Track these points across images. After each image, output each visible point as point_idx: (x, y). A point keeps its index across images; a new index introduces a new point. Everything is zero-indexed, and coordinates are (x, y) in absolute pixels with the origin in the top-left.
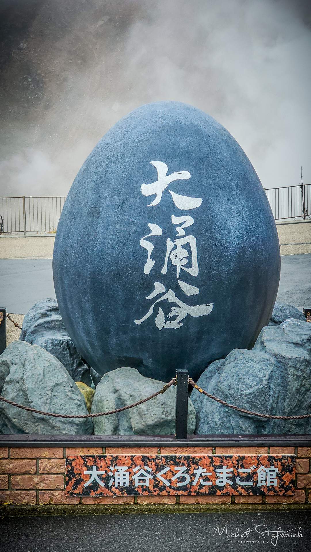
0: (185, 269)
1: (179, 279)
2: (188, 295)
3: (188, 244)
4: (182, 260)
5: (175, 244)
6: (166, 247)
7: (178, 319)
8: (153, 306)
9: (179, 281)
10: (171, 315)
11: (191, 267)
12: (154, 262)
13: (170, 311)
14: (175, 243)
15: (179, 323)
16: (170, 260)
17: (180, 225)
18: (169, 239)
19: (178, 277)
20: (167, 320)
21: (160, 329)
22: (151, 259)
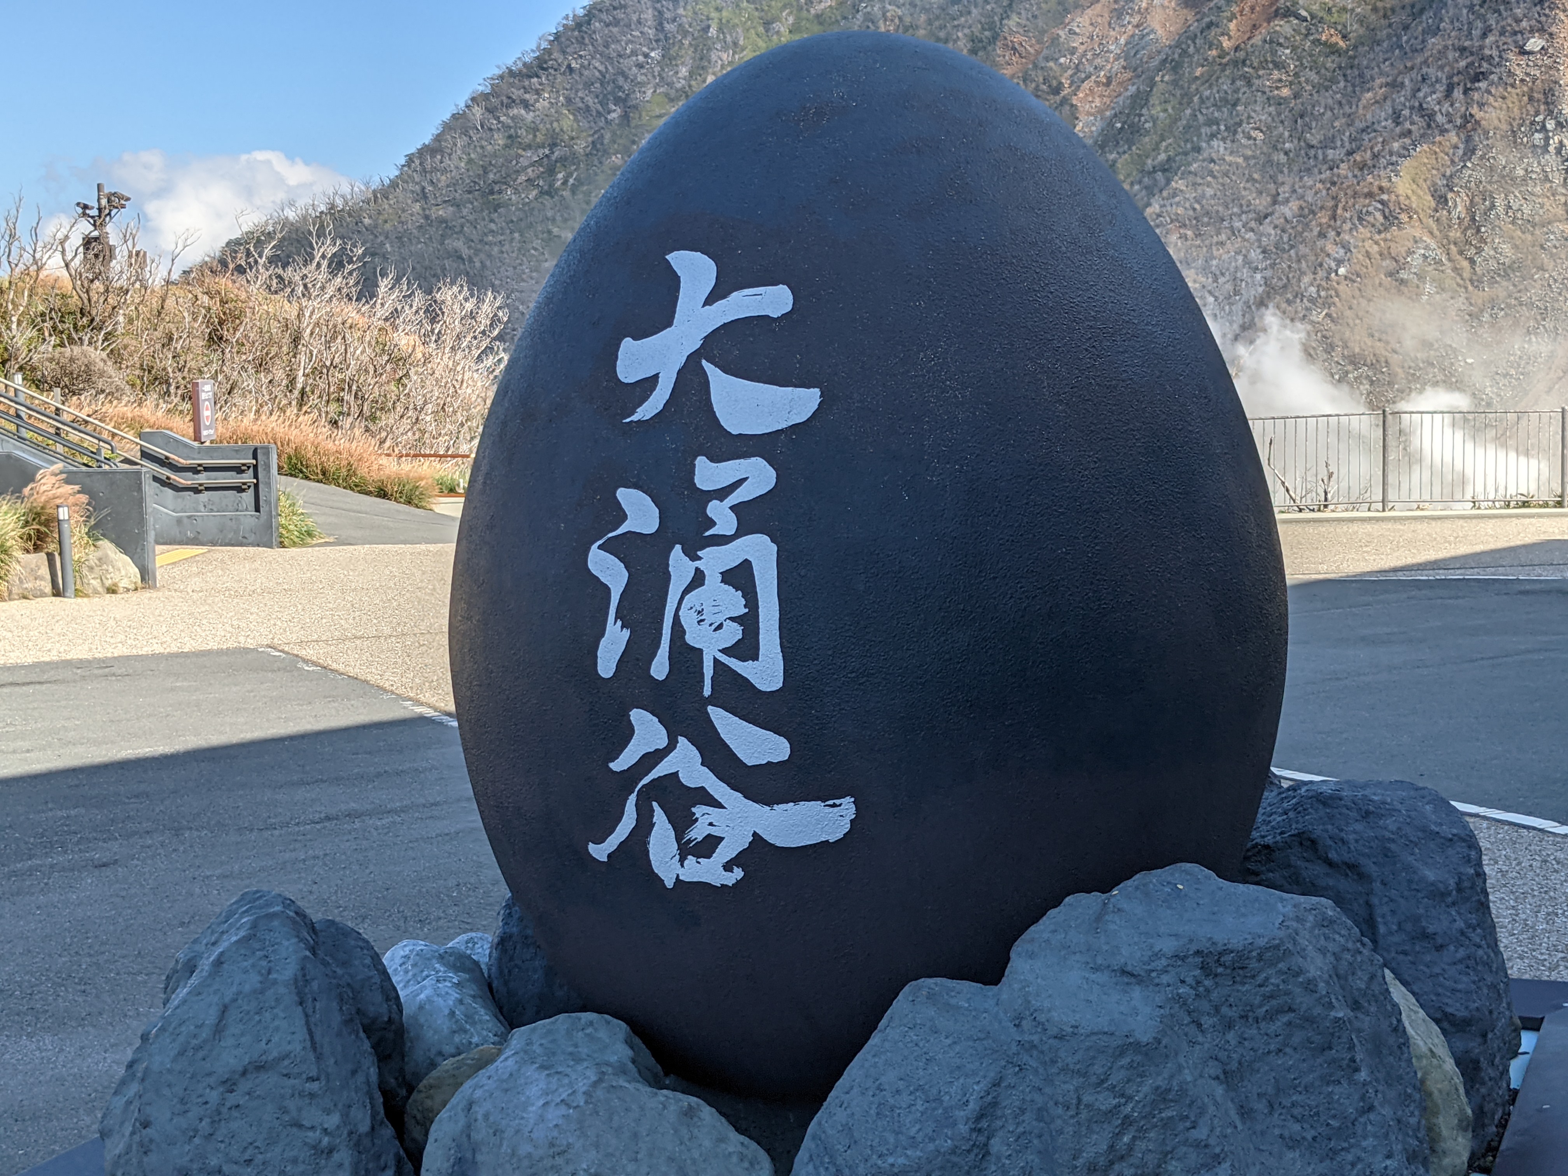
0: (733, 663)
1: (714, 700)
2: (750, 762)
3: (746, 565)
4: (720, 627)
5: (697, 569)
6: (667, 577)
7: (725, 852)
8: (633, 798)
9: (710, 709)
10: (697, 833)
11: (755, 658)
12: (626, 633)
13: (692, 821)
14: (697, 564)
15: (728, 867)
16: (678, 629)
17: (722, 494)
18: (678, 547)
19: (707, 691)
20: (686, 850)
21: (669, 884)
22: (619, 623)
